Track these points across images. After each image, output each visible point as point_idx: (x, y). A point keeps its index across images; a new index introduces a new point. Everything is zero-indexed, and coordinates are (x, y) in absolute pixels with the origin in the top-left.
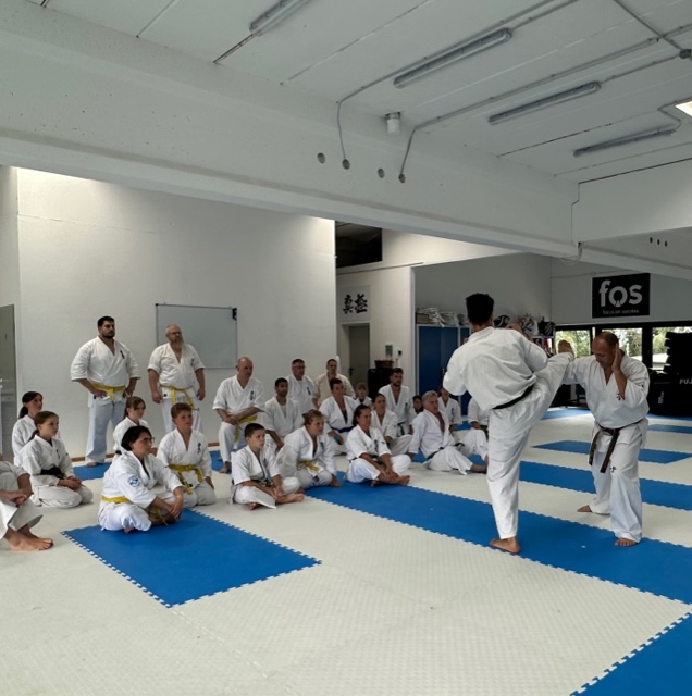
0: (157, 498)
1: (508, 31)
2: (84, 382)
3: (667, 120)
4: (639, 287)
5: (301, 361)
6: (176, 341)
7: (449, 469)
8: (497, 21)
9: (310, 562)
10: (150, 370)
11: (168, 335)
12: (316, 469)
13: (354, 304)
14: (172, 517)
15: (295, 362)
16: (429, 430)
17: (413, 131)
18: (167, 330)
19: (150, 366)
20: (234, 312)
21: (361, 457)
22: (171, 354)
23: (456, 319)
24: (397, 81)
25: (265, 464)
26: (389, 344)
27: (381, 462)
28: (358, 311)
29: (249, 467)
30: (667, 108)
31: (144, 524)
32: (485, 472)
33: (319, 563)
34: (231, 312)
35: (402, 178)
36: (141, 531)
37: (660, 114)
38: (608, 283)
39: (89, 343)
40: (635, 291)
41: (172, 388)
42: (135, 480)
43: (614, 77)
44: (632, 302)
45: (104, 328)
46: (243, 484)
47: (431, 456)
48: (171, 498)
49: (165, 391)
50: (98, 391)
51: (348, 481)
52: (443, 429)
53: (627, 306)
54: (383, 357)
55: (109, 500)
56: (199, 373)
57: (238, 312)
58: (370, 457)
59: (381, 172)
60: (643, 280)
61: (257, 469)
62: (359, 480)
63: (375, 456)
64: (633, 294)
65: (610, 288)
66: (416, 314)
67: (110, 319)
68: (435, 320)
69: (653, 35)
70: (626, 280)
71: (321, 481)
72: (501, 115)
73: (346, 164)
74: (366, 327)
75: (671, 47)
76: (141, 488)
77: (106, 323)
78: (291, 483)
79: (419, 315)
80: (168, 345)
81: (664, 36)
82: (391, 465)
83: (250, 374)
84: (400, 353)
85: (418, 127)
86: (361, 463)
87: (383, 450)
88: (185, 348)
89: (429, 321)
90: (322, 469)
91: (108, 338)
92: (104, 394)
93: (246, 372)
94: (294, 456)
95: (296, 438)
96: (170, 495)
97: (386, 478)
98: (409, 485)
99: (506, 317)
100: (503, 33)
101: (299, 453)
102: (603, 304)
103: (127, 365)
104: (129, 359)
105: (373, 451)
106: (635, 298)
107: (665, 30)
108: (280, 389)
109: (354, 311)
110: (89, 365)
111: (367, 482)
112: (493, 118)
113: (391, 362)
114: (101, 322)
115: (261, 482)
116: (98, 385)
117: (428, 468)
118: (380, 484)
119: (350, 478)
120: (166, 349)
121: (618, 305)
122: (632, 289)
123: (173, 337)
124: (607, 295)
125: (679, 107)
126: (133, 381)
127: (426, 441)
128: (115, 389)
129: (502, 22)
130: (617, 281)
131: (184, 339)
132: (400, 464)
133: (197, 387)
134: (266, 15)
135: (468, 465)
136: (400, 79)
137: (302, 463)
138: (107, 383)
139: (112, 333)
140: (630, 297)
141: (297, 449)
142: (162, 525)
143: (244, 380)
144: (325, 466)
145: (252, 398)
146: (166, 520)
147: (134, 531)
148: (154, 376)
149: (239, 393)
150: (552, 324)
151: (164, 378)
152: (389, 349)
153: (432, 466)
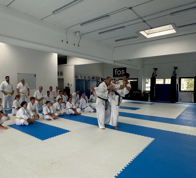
0: (29, 118)
1: (108, 16)
2: (2, 91)
3: (137, 35)
4: (124, 71)
5: (52, 87)
6: (23, 82)
7: (88, 111)
8: (107, 13)
9: (69, 131)
10: (17, 89)
11: (21, 81)
12: (60, 111)
13: (60, 74)
14: (32, 122)
15: (50, 87)
16: (84, 103)
17: (81, 35)
18: (21, 79)
19: (17, 88)
20: (35, 75)
21: (70, 109)
22: (22, 85)
23: (84, 77)
24: (81, 25)
25: (50, 110)
26: (68, 83)
27: (74, 110)
28: (61, 75)
29: (47, 111)
30: (138, 32)
31: (27, 124)
32: (96, 112)
33: (70, 131)
34: (34, 75)
35: (78, 46)
36: (26, 125)
37: (136, 33)
38: (117, 69)
39: (4, 82)
40: (123, 71)
41: (22, 93)
42: (24, 114)
43: (128, 26)
44: (122, 74)
45: (7, 79)
46: (46, 115)
47: (84, 108)
48: (31, 118)
49: (21, 94)
50: (5, 94)
51: (66, 114)
52: (87, 103)
53: (121, 75)
54: (67, 86)
55: (18, 118)
56: (28, 89)
57: (36, 75)
58: (72, 109)
59: (74, 44)
60: (125, 69)
61: (49, 111)
62: (70, 114)
63: (73, 108)
64: (122, 72)
65: (117, 71)
66: (75, 76)
67: (8, 77)
68: (79, 78)
69: (138, 17)
70: (121, 69)
71: (61, 114)
72: (102, 32)
73: (67, 42)
74: (63, 79)
75: (142, 20)
76: (26, 115)
77: (7, 78)
78: (56, 114)
79: (76, 76)
80: (21, 83)
81: (141, 18)
82: (76, 110)
83: (42, 90)
84: (71, 85)
85: (82, 35)
86: (70, 110)
87: (74, 107)
88: (25, 84)
89: (78, 78)
90: (61, 111)
91: (8, 81)
92: (7, 94)
93: (41, 89)
94: (56, 109)
95: (56, 105)
96: (31, 117)
97: (76, 113)
98: (81, 115)
99: (94, 77)
100: (107, 16)
101: (57, 108)
102: (116, 74)
103: (12, 87)
104: (12, 86)
105: (72, 107)
106: (123, 73)
107: (141, 17)
108: (48, 93)
109: (60, 75)
110: (3, 87)
111: (71, 114)
112: (100, 33)
113: (69, 87)
114: (6, 77)
115: (50, 114)
116: (5, 92)
117: (83, 111)
118: (75, 115)
119: (67, 113)
120: (20, 84)
121: (119, 75)
122: (122, 71)
123: (23, 81)
124: (117, 72)
125: (140, 32)
126: (13, 91)
127: (83, 105)
128: (9, 93)
129: (108, 14)
130: (119, 69)
131: (25, 81)
132: (78, 110)
133: (28, 93)
134: (57, 10)
135: (93, 111)
136: (82, 24)
137: (57, 110)
138: (8, 92)
139: (9, 80)
140: (122, 73)
141: (56, 107)
142: (30, 124)
143: (40, 91)
144: (62, 111)
145: (42, 95)
146: (31, 122)
147: (24, 125)
148: (18, 90)
149: (40, 94)
150: (104, 79)
151: (20, 90)
152: (68, 84)
153: (84, 111)
